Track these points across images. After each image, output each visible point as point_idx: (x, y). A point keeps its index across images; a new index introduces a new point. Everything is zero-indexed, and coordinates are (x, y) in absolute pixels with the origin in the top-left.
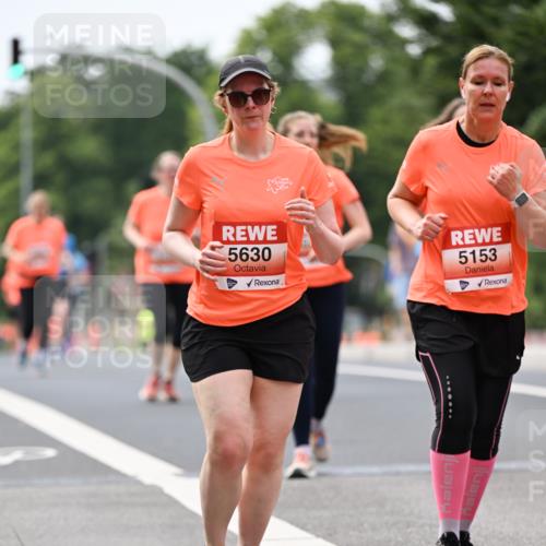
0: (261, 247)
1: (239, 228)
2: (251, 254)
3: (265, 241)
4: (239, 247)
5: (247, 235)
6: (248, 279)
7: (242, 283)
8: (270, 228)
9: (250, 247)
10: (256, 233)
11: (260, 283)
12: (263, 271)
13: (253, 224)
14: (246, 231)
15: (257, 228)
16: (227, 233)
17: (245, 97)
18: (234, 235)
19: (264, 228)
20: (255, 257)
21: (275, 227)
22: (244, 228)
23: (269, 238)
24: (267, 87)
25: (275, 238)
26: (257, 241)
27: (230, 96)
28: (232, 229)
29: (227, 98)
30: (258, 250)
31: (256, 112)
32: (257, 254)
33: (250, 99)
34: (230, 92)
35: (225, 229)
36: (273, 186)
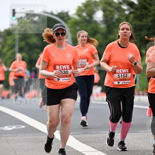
0: (66, 70)
2: (63, 72)
3: (67, 69)
6: (63, 78)
7: (61, 79)
8: (68, 66)
9: (63, 70)
10: (64, 67)
11: (65, 79)
12: (66, 76)
14: (62, 67)
15: (64, 66)
16: (57, 67)
17: (59, 34)
18: (59, 68)
19: (66, 66)
20: (64, 73)
21: (69, 66)
22: (61, 66)
23: (68, 68)
24: (64, 32)
25: (69, 68)
26: (65, 69)
27: (55, 33)
28: (58, 66)
29: (55, 34)
30: (65, 71)
31: (62, 38)
32: (65, 72)
33: (60, 35)
34: (55, 32)
35: (57, 66)
36: (67, 56)
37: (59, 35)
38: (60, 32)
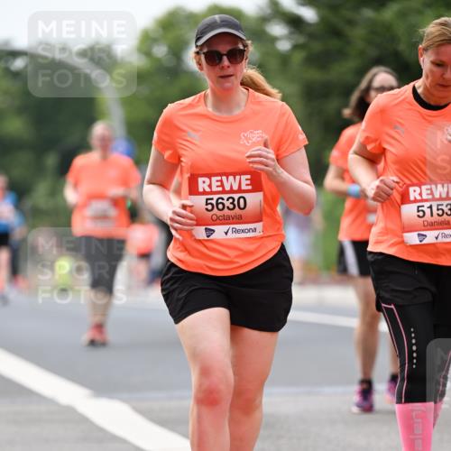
0: (236, 196)
1: (214, 179)
2: (227, 204)
3: (240, 190)
4: (216, 197)
5: (222, 185)
6: (225, 228)
7: (220, 231)
8: (244, 177)
9: (225, 196)
10: (231, 183)
11: (237, 231)
12: (240, 220)
13: (227, 175)
14: (221, 181)
15: (231, 178)
16: (203, 184)
17: (220, 56)
18: (210, 186)
19: (238, 177)
20: (231, 206)
21: (249, 177)
22: (219, 178)
23: (244, 187)
24: (241, 47)
25: (250, 187)
26: (232, 191)
27: (205, 54)
28: (207, 180)
29: (203, 57)
30: (234, 199)
31: (230, 71)
32: (232, 203)
33: (225, 58)
34: (205, 50)
35: (200, 180)
36: (246, 138)
37: (221, 59)
38: (224, 48)
